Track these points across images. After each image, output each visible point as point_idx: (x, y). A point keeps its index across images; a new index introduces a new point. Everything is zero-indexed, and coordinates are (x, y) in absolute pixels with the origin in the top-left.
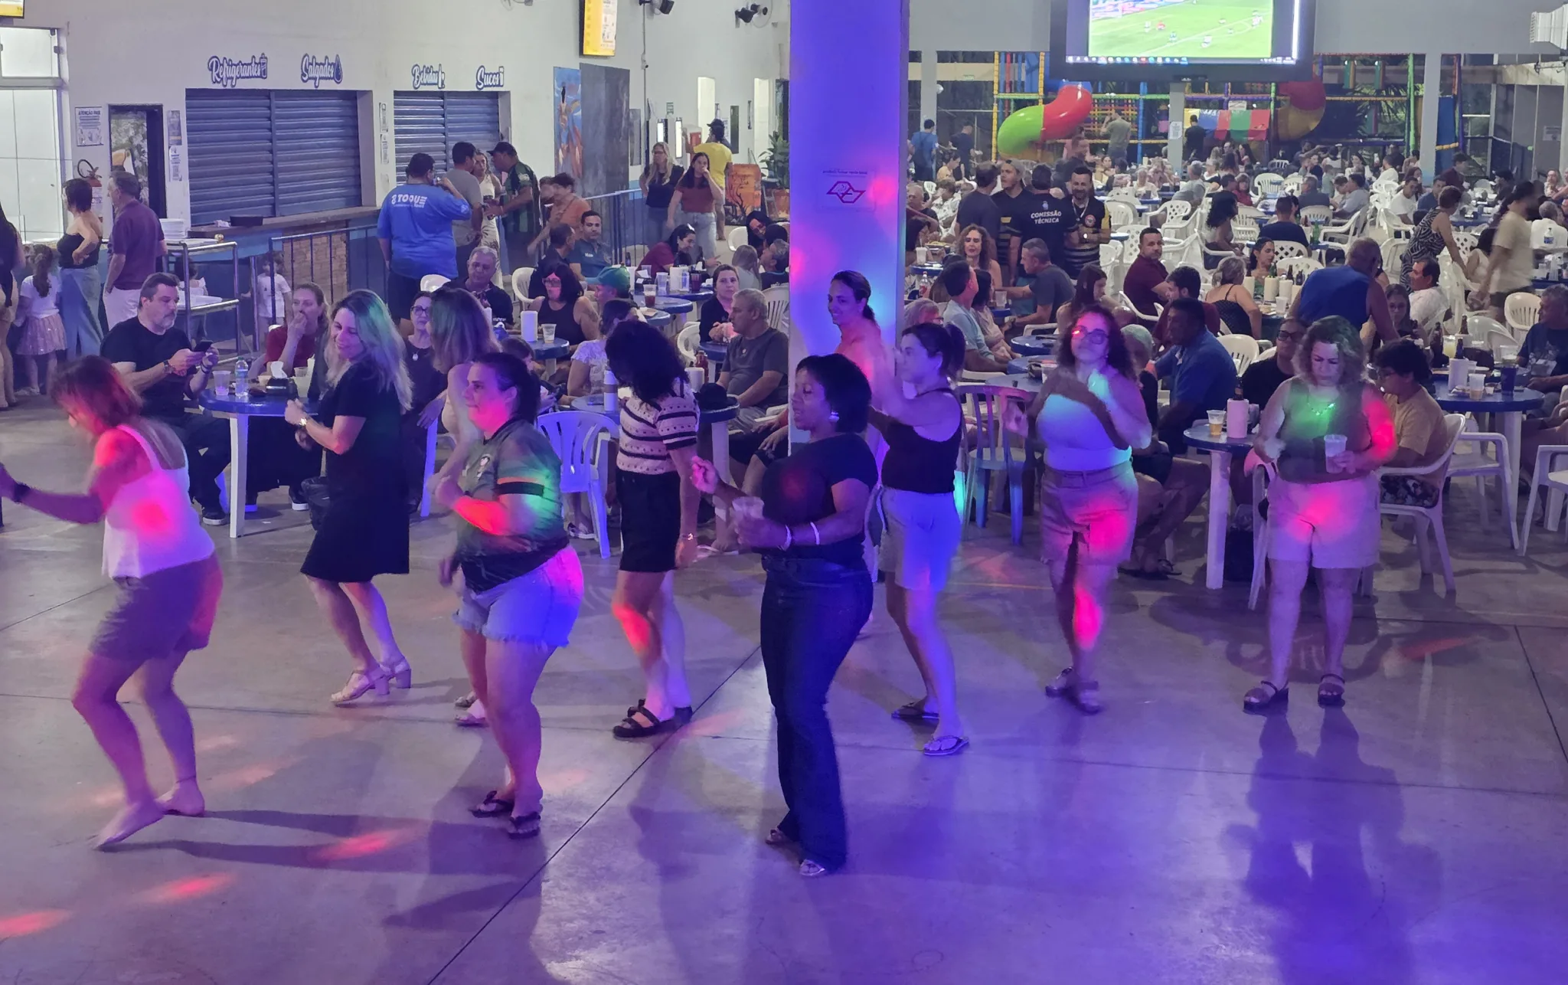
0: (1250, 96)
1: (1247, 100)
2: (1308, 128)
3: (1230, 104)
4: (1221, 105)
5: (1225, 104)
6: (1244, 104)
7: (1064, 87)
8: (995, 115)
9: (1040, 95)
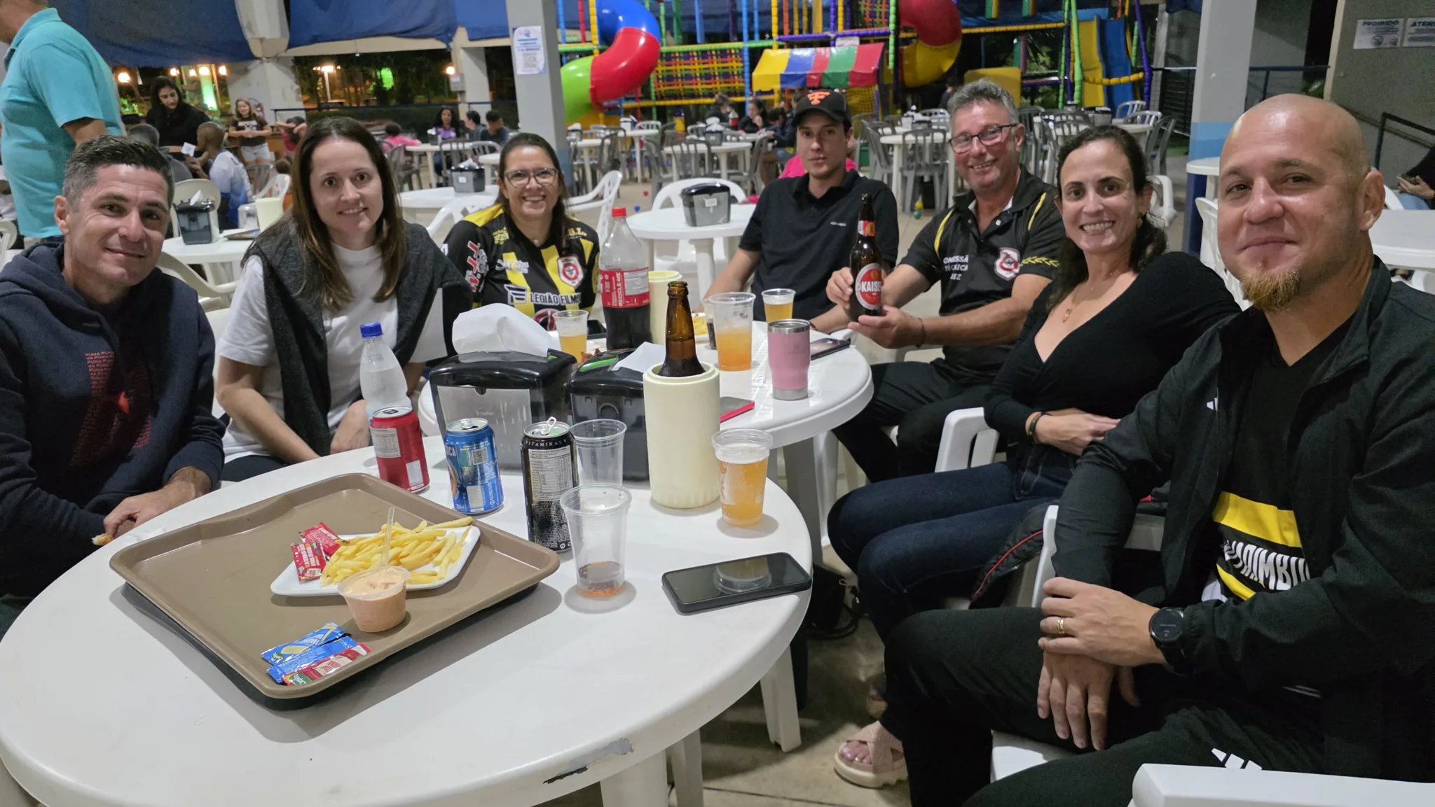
0: (862, 31)
1: (858, 35)
2: (941, 69)
3: (839, 42)
4: (826, 43)
5: (832, 42)
6: (856, 41)
7: (622, 30)
9: (595, 44)
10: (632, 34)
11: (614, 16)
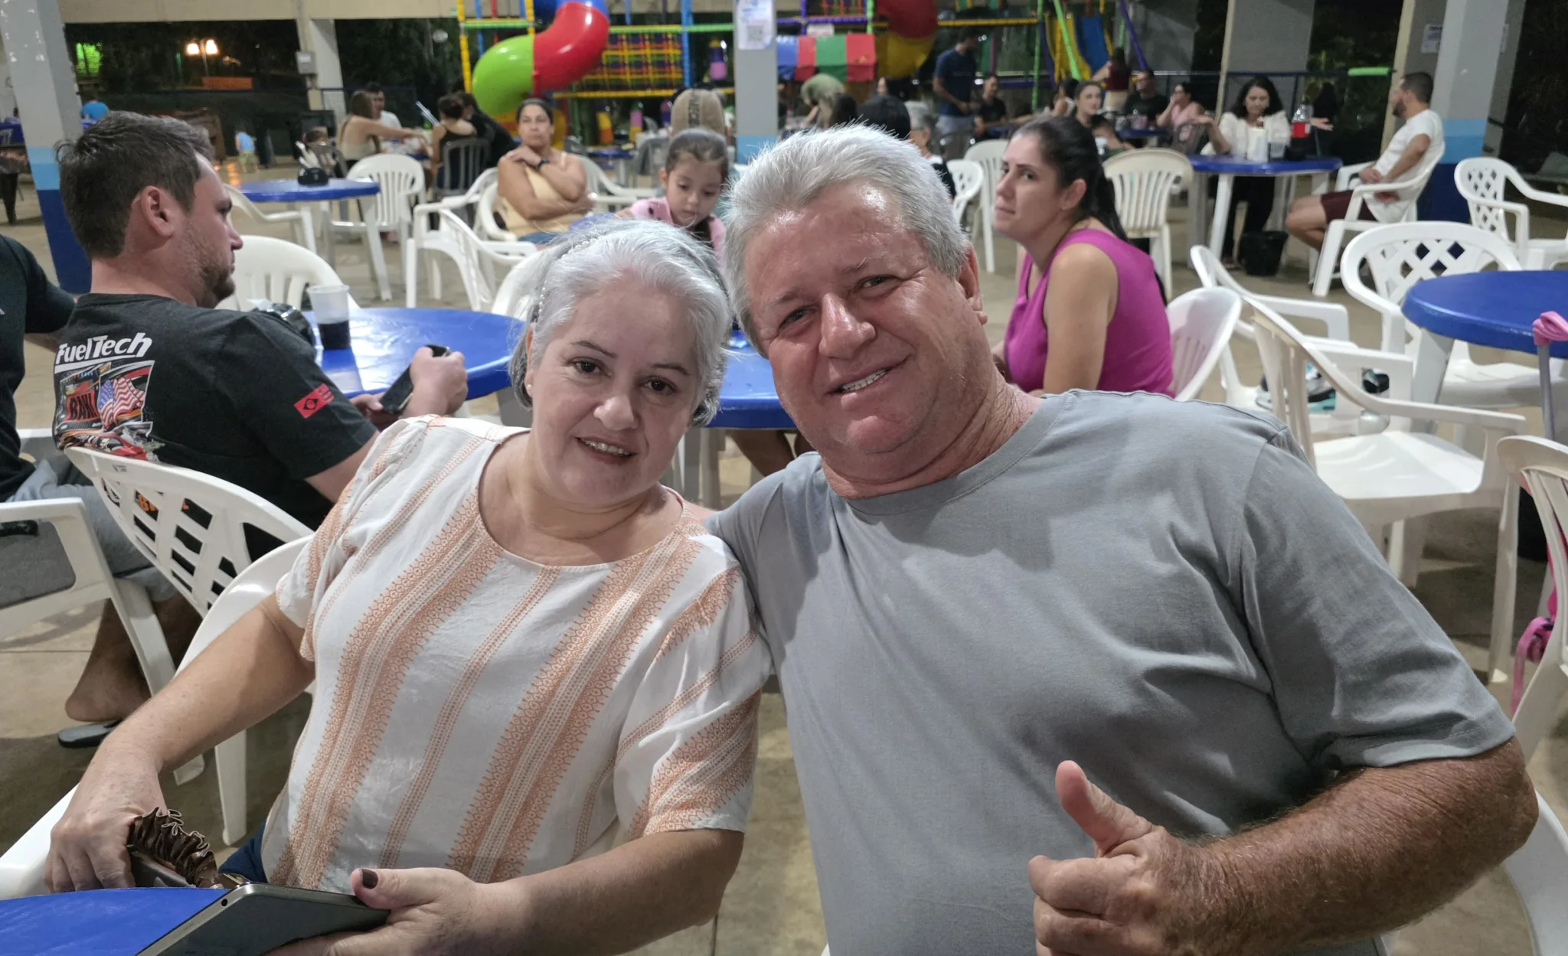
0: (836, 18)
1: (834, 23)
2: (914, 64)
3: (811, 30)
4: (798, 30)
5: (803, 30)
6: (829, 30)
7: (564, 5)
8: (465, 55)
9: (529, 20)
10: (577, 11)
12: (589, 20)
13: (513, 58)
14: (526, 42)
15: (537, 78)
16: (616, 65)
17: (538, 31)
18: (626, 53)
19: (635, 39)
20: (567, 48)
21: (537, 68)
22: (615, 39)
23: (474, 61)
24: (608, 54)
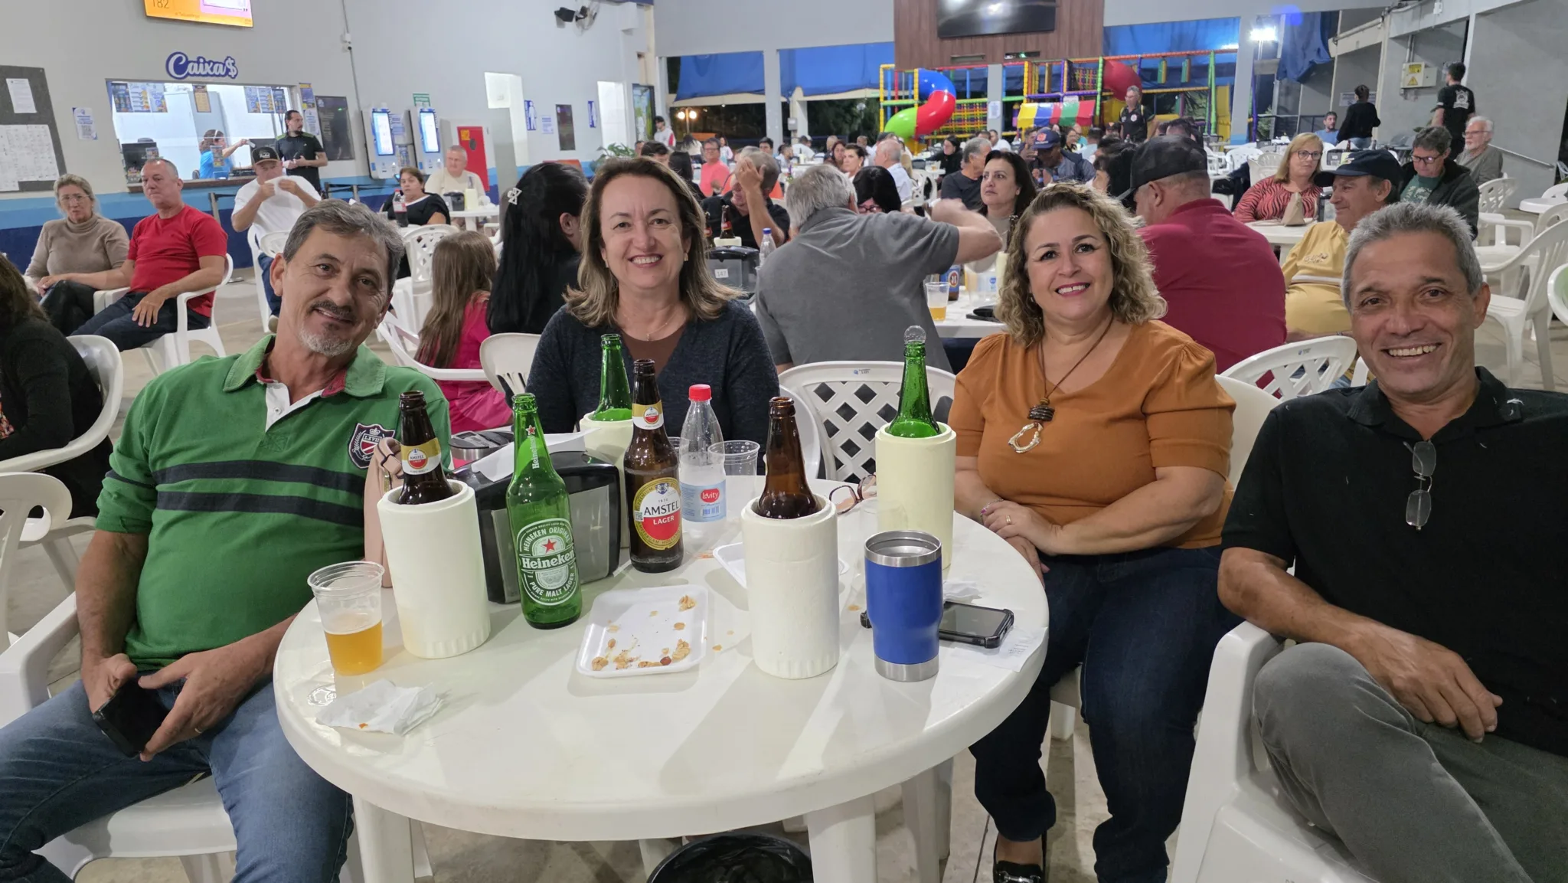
0: (1080, 92)
1: (1078, 95)
3: (1065, 99)
4: (1058, 99)
5: (1062, 99)
6: (1076, 98)
7: (934, 92)
8: (882, 118)
9: (916, 101)
10: (940, 95)
11: (929, 84)
12: (946, 98)
13: (906, 119)
14: (913, 112)
15: (917, 128)
16: (960, 120)
17: (919, 105)
18: (966, 114)
19: (971, 106)
20: (933, 114)
21: (917, 123)
22: (960, 106)
23: (886, 121)
24: (955, 115)
